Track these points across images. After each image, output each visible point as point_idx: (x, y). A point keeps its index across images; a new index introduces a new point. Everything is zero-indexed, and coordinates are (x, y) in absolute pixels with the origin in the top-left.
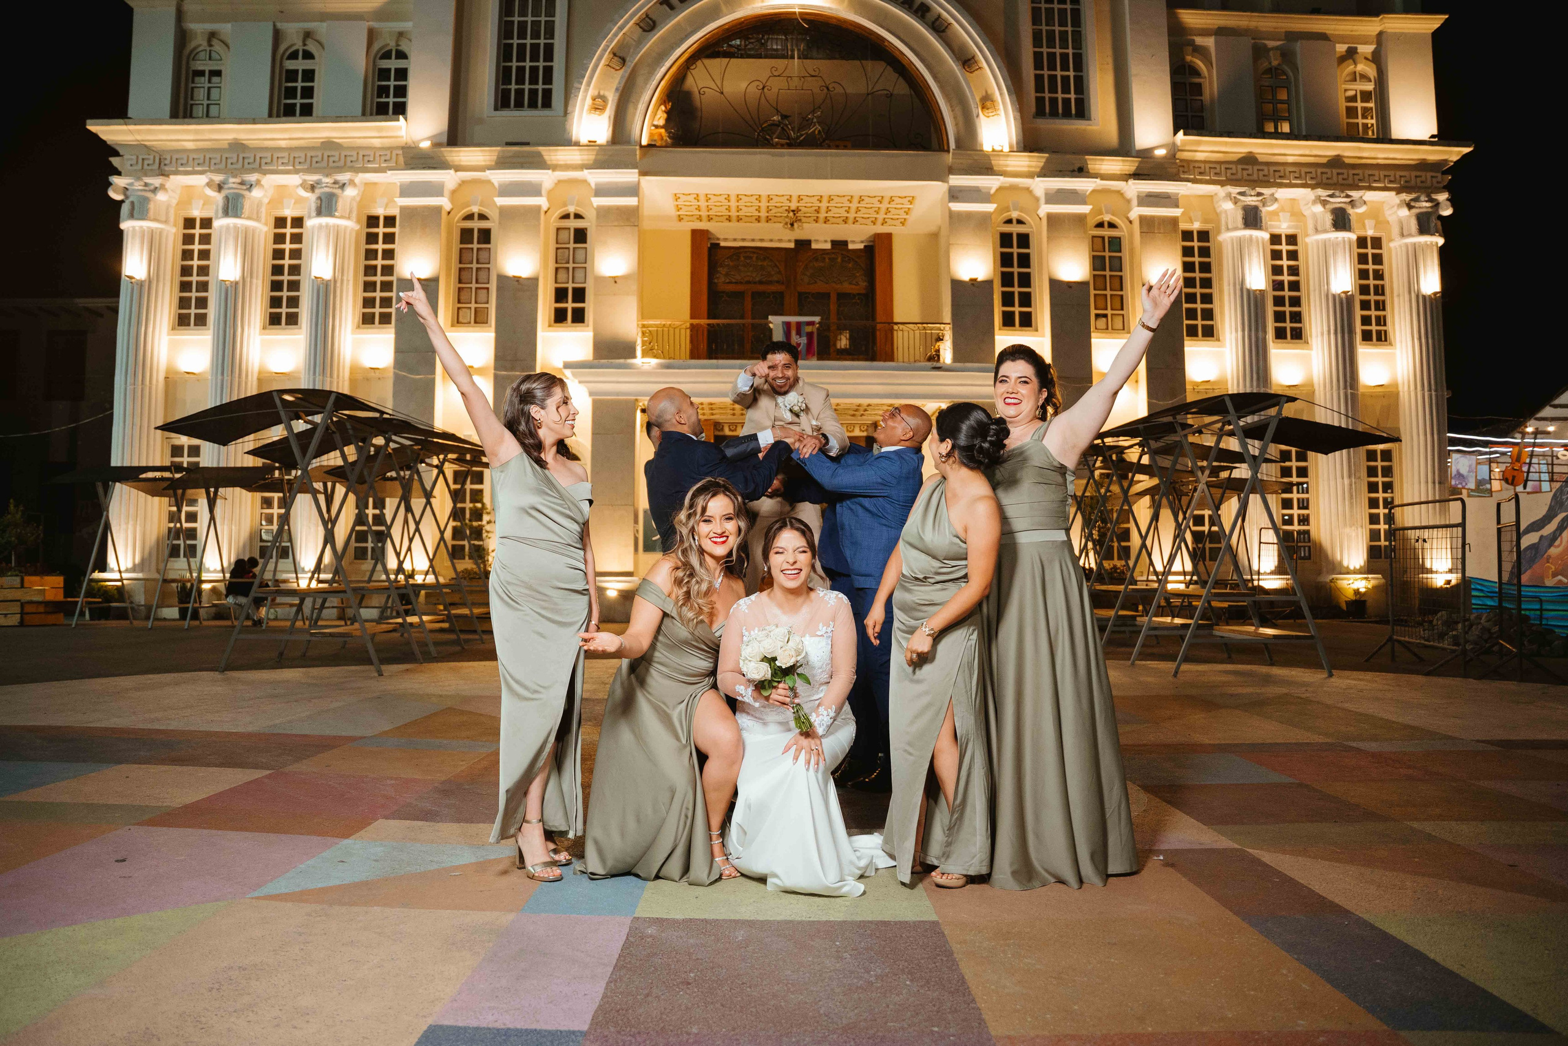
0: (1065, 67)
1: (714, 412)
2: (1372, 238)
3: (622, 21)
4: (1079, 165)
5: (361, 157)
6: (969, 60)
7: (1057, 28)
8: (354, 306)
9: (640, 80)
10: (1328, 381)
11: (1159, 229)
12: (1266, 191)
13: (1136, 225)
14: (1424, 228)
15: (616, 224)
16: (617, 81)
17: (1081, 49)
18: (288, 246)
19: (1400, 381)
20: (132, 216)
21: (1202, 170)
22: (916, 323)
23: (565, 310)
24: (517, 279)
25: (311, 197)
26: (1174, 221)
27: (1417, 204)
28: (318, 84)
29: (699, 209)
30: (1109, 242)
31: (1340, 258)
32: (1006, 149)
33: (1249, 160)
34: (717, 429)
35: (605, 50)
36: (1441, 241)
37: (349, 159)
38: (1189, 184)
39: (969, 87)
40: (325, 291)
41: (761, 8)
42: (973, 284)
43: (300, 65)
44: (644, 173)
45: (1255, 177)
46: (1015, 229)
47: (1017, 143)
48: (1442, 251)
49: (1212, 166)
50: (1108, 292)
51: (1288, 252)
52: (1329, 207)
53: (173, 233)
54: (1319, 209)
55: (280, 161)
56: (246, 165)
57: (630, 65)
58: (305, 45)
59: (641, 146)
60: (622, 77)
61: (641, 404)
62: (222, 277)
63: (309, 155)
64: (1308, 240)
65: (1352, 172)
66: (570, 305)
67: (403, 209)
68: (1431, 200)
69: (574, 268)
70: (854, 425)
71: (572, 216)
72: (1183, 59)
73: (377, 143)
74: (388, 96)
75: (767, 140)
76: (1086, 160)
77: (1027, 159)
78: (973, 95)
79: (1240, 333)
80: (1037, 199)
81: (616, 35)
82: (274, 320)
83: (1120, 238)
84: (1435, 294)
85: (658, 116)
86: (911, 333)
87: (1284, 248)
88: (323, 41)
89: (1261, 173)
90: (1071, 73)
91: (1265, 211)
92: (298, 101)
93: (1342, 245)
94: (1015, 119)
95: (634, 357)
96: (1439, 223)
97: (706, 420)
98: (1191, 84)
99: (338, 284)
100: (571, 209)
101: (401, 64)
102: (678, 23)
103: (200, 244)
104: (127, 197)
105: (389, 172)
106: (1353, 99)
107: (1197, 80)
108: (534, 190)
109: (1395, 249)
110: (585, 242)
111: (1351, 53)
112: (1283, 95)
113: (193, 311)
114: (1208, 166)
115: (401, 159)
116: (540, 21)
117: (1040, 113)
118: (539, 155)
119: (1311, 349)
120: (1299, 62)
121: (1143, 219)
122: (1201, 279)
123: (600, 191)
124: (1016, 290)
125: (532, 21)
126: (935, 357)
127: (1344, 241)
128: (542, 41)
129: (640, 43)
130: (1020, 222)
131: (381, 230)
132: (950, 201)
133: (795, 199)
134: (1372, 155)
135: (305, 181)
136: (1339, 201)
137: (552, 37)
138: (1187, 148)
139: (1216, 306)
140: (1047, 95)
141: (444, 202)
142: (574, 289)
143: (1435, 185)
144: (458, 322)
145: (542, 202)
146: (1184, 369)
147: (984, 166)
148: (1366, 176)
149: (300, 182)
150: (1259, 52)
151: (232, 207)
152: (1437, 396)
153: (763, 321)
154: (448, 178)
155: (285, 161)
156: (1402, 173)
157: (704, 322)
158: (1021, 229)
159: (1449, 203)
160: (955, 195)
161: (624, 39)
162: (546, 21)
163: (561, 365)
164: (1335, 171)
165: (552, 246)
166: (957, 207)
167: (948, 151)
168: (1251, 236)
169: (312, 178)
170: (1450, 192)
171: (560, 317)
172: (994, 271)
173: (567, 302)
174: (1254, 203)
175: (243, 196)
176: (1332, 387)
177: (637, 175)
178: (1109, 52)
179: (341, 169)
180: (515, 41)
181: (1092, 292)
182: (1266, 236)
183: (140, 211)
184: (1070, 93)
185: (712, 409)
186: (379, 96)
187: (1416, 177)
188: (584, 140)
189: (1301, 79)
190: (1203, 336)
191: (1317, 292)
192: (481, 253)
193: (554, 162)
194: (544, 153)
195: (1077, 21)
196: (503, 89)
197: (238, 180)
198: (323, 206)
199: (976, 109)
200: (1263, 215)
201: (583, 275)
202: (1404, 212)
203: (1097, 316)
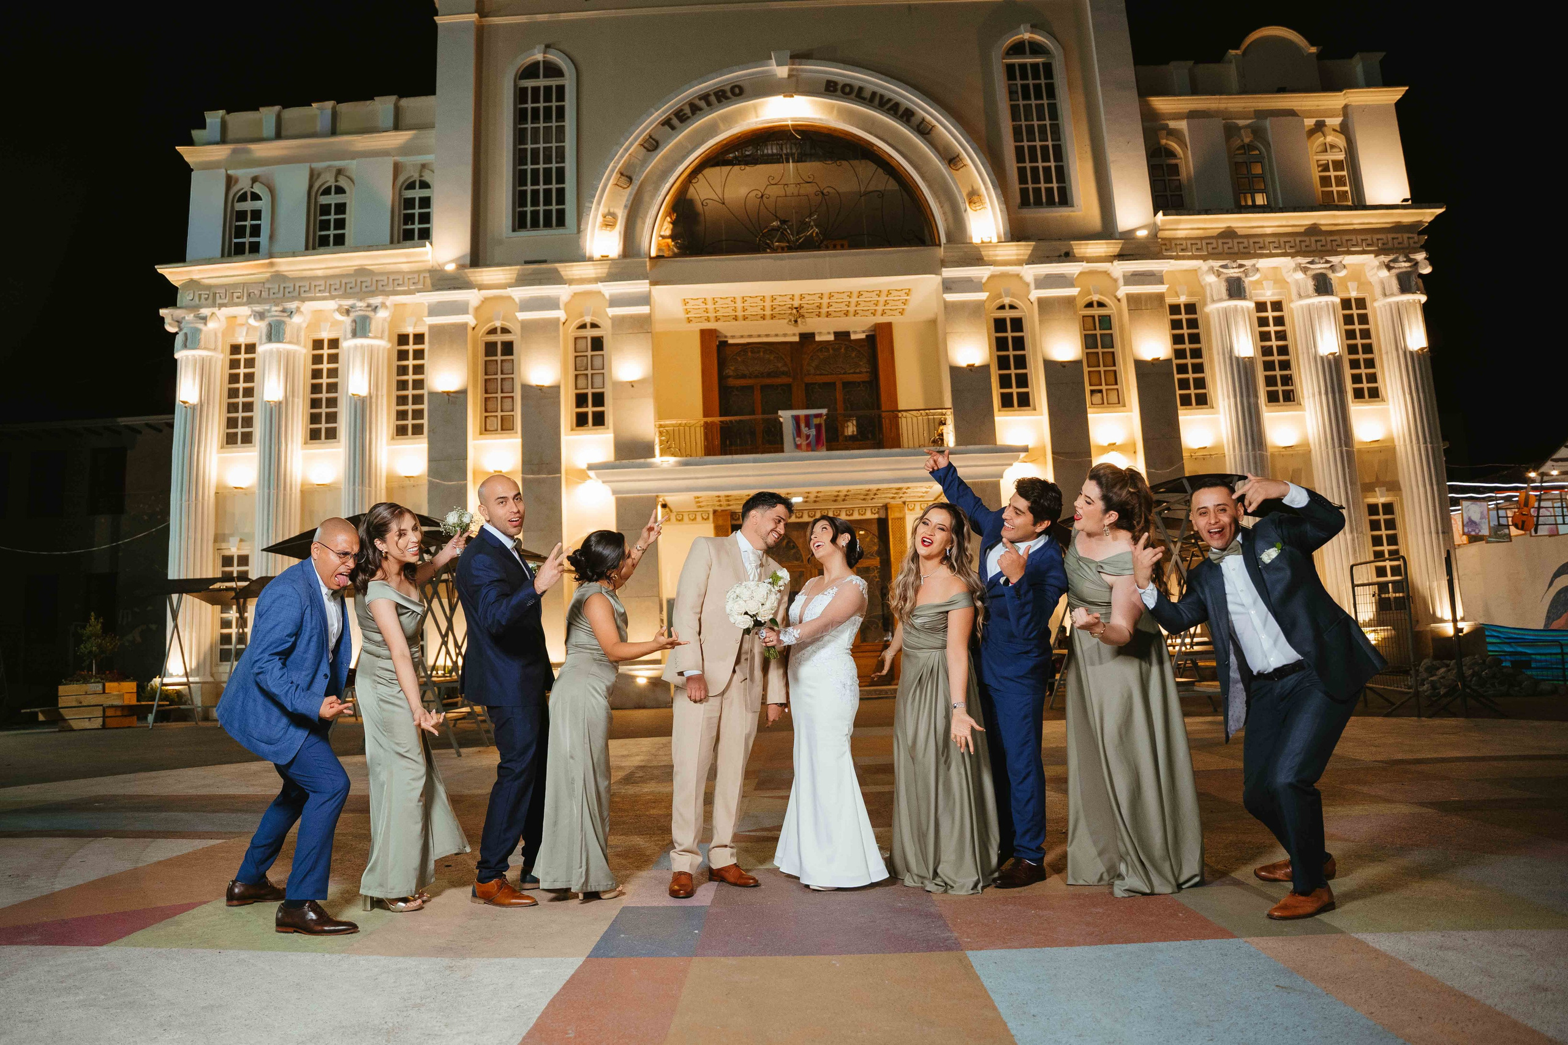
0: (1046, 159)
1: (730, 503)
2: (1356, 299)
3: (627, 143)
4: (1065, 250)
5: (391, 281)
6: (954, 158)
7: (1036, 123)
8: (388, 419)
9: (646, 197)
10: (1323, 440)
11: (1146, 305)
12: (1248, 263)
13: (1124, 302)
14: (1405, 288)
15: (630, 331)
16: (625, 199)
17: (1059, 140)
18: (325, 366)
19: (1395, 435)
20: (185, 346)
21: (1184, 247)
22: (919, 410)
23: (586, 414)
24: (540, 388)
25: (347, 320)
26: (1160, 297)
27: (1396, 265)
28: (350, 217)
29: (706, 311)
30: (1099, 320)
31: (1325, 320)
32: (995, 240)
33: (1229, 234)
34: (733, 519)
35: (612, 171)
36: (1423, 298)
37: (380, 284)
38: (1172, 261)
39: (955, 184)
40: (362, 408)
41: (756, 123)
42: (971, 370)
43: (332, 199)
44: (654, 283)
45: (1236, 249)
46: (1008, 314)
47: (1005, 234)
48: (1426, 308)
49: (1193, 242)
50: (1102, 369)
51: (1274, 318)
52: (1310, 273)
53: (220, 359)
54: (1300, 275)
55: (318, 289)
56: (287, 294)
57: (637, 183)
58: (337, 181)
59: (651, 258)
60: (630, 194)
61: (661, 499)
62: (266, 398)
63: (343, 282)
64: (1293, 305)
65: (1329, 238)
66: (590, 409)
67: (432, 328)
68: (1409, 260)
69: (592, 374)
70: (865, 508)
71: (588, 326)
72: (1159, 143)
73: (405, 267)
74: (413, 223)
75: (767, 244)
76: (1071, 245)
77: (1015, 248)
78: (960, 192)
79: (1232, 400)
80: (1028, 285)
81: (622, 156)
82: (314, 435)
83: (1110, 316)
84: (1422, 349)
85: (664, 227)
86: (915, 419)
87: (1270, 314)
88: (354, 177)
89: (1241, 246)
90: (1052, 164)
91: (1247, 281)
92: (332, 232)
93: (1326, 308)
94: (1001, 211)
95: (653, 456)
96: (1420, 281)
97: (722, 511)
98: (1168, 165)
99: (374, 400)
100: (588, 320)
101: (424, 193)
102: (680, 142)
103: (245, 368)
104: (181, 330)
105: (418, 294)
106: (1326, 168)
107: (1174, 161)
108: (551, 304)
109: (1380, 308)
110: (602, 349)
111: (1320, 127)
112: (1257, 170)
113: (240, 430)
114: (1189, 242)
115: (428, 281)
116: (551, 147)
117: (1025, 203)
118: (556, 271)
119: (1304, 410)
120: (1270, 139)
121: (1130, 298)
122: (1191, 350)
123: (615, 302)
124: (1013, 372)
125: (544, 148)
126: (940, 440)
127: (1327, 305)
128: (554, 165)
129: (644, 162)
130: (1012, 307)
131: (411, 347)
132: (944, 293)
133: (797, 298)
134: (1348, 221)
135: (340, 306)
136: (1319, 267)
137: (563, 161)
138: (1167, 227)
139: (1207, 374)
140: (1030, 186)
141: (469, 319)
142: (594, 394)
143: (1412, 245)
144: (486, 430)
145: (560, 314)
146: (1179, 438)
147: (975, 257)
148: (1344, 242)
149: (336, 307)
150: (1231, 131)
151: (274, 333)
152: (1433, 448)
153: (772, 416)
154: (472, 297)
155: (322, 288)
156: (1379, 236)
157: (717, 419)
158: (1014, 314)
159: (1427, 262)
160: (948, 286)
161: (630, 159)
162: (557, 147)
163: (584, 466)
164: (1313, 239)
165: (571, 355)
166: (951, 297)
167: (940, 245)
168: (1236, 306)
169: (347, 303)
170: (1427, 251)
171: (581, 421)
172: (990, 356)
173: (587, 407)
174: (1236, 275)
175: (284, 322)
176: (1327, 445)
177: (648, 285)
178: (1087, 141)
179: (373, 293)
180: (529, 167)
181: (1086, 370)
182: (1252, 305)
183: (191, 342)
184: (1052, 183)
185: (728, 501)
186: (406, 223)
187: (1393, 239)
188: (597, 255)
189: (1273, 156)
190: (1197, 404)
191: (1305, 355)
192: (505, 364)
193: (571, 277)
194: (560, 269)
195: (1054, 114)
196: (520, 212)
197: (280, 308)
198: (358, 329)
199: (964, 204)
200: (1246, 285)
201: (601, 381)
202: (1384, 273)
203: (1092, 392)
